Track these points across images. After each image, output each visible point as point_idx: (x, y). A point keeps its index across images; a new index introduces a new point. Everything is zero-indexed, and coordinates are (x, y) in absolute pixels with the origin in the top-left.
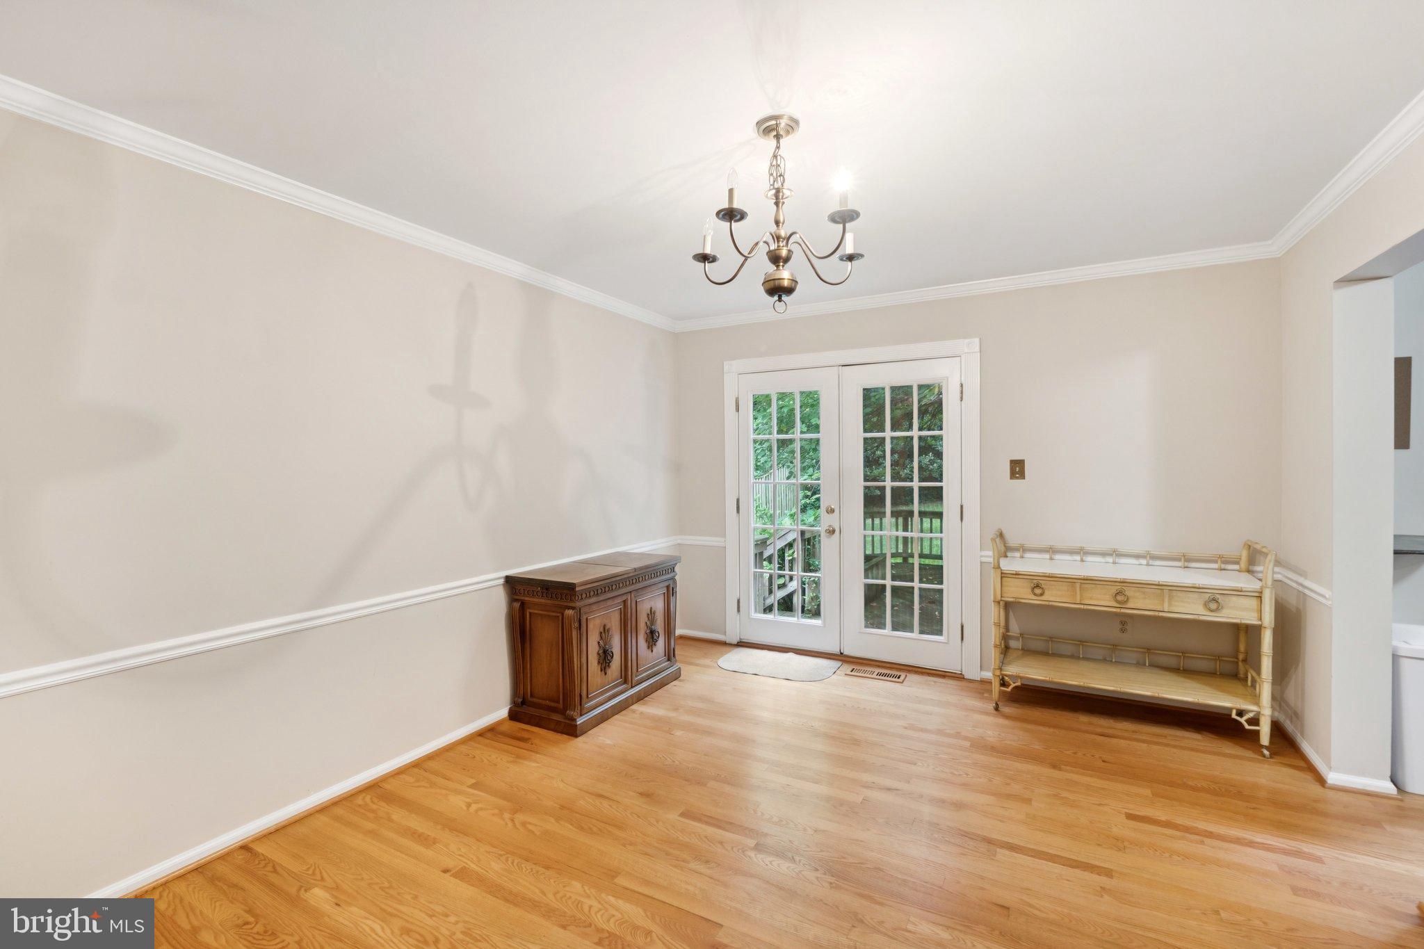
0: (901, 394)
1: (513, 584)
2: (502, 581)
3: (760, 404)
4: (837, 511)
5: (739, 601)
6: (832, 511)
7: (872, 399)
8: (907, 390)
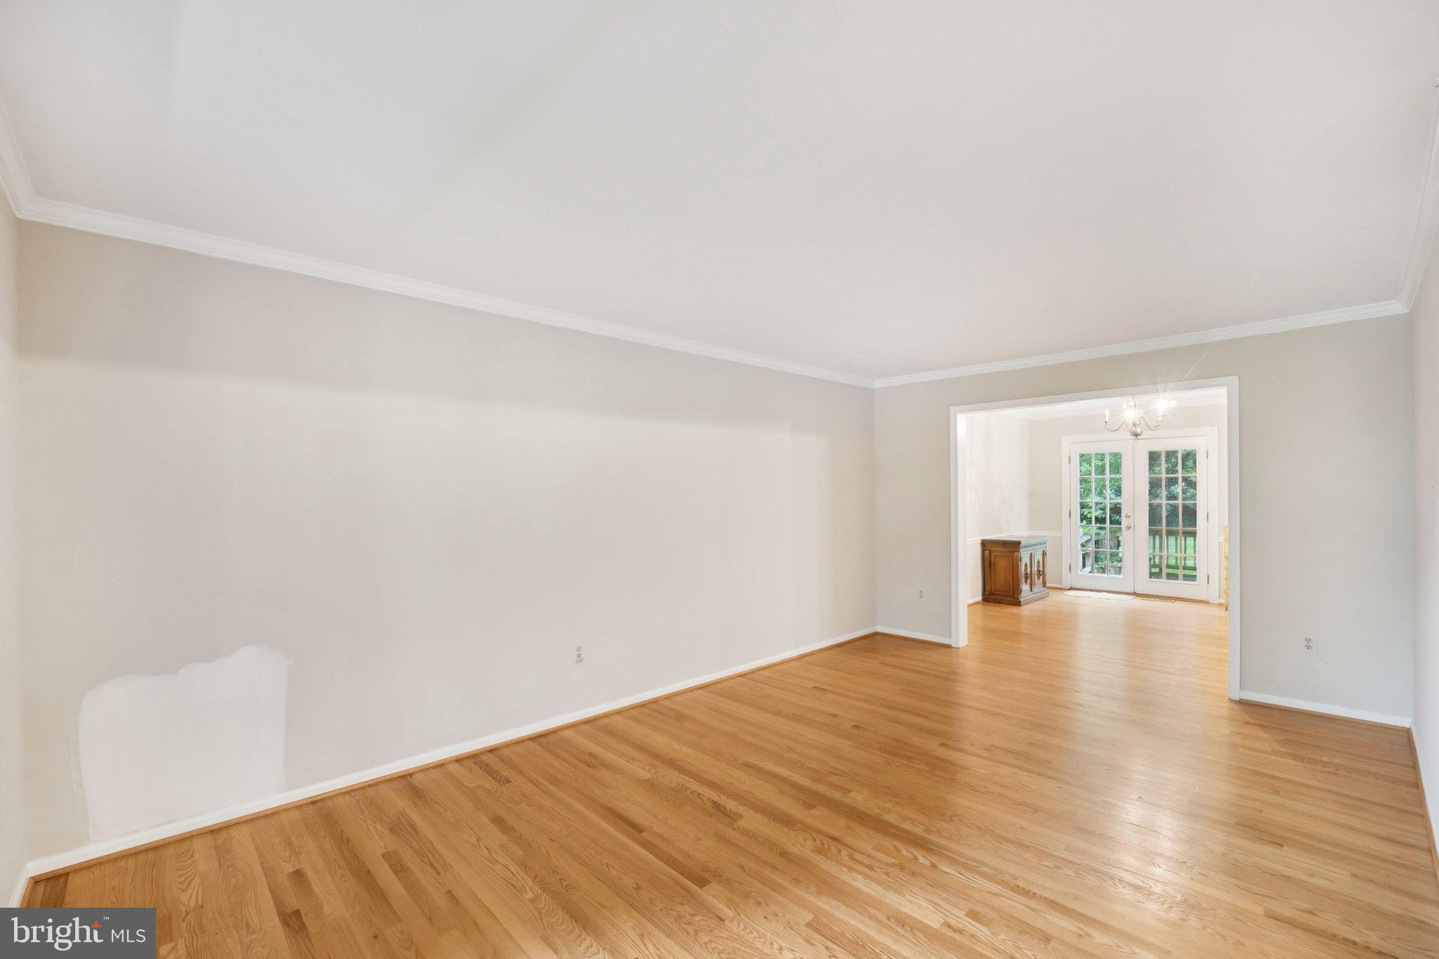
0: (1171, 455)
1: (984, 544)
2: (980, 542)
3: (1084, 459)
4: (1132, 517)
5: (1070, 566)
6: (1129, 517)
7: (1153, 458)
8: (1174, 453)
